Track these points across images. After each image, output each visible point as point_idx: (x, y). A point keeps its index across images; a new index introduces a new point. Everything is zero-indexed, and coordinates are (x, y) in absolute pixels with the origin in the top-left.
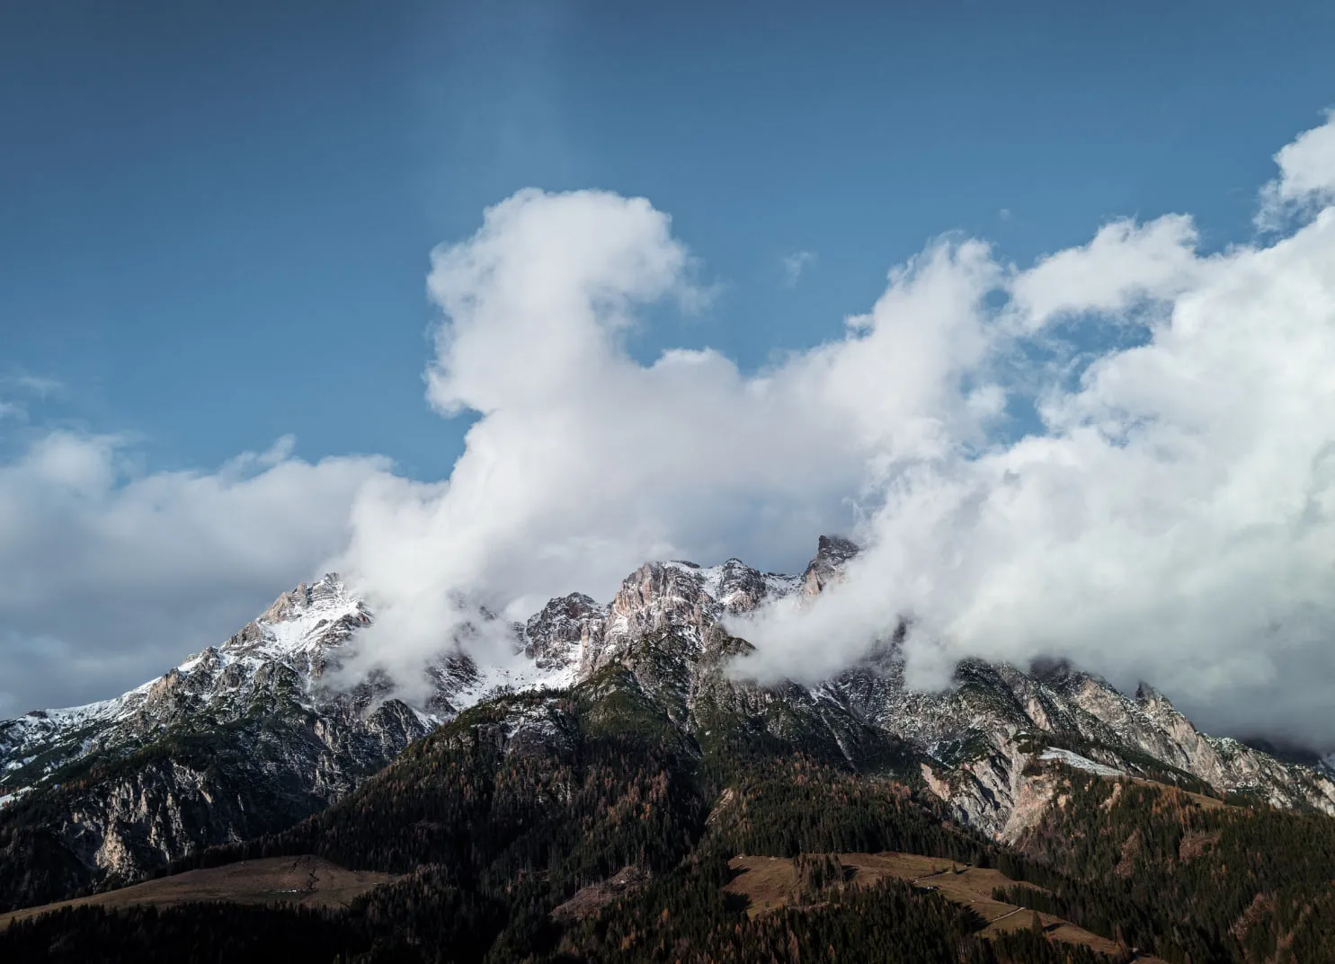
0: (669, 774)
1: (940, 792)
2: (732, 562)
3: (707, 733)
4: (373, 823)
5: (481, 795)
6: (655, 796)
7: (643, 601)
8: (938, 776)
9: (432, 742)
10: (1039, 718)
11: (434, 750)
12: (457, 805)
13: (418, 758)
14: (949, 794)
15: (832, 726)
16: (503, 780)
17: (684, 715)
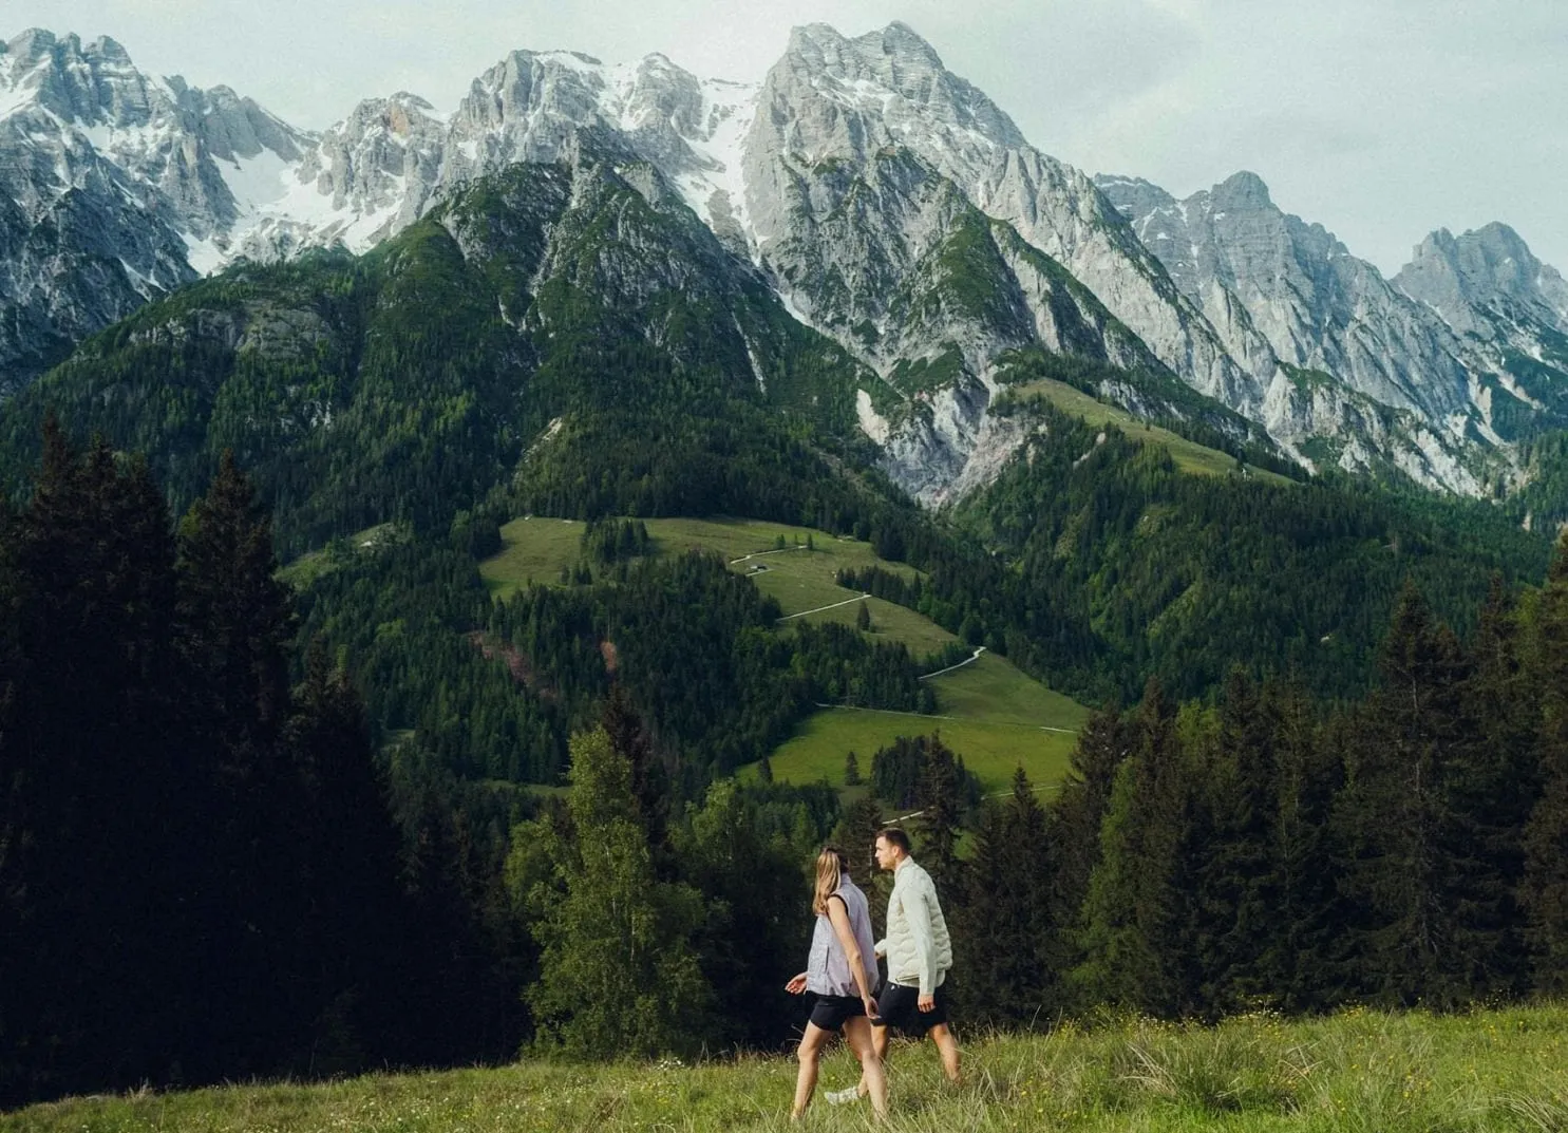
0: (474, 395)
1: (876, 432)
2: (655, 58)
3: (551, 335)
4: (27, 451)
5: (192, 415)
6: (441, 426)
7: (502, 116)
8: (880, 408)
9: (127, 334)
10: (1046, 332)
11: (131, 344)
12: (153, 429)
13: (104, 355)
14: (887, 434)
15: (744, 332)
16: (228, 393)
17: (521, 305)
